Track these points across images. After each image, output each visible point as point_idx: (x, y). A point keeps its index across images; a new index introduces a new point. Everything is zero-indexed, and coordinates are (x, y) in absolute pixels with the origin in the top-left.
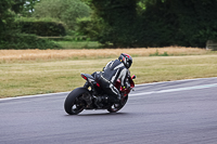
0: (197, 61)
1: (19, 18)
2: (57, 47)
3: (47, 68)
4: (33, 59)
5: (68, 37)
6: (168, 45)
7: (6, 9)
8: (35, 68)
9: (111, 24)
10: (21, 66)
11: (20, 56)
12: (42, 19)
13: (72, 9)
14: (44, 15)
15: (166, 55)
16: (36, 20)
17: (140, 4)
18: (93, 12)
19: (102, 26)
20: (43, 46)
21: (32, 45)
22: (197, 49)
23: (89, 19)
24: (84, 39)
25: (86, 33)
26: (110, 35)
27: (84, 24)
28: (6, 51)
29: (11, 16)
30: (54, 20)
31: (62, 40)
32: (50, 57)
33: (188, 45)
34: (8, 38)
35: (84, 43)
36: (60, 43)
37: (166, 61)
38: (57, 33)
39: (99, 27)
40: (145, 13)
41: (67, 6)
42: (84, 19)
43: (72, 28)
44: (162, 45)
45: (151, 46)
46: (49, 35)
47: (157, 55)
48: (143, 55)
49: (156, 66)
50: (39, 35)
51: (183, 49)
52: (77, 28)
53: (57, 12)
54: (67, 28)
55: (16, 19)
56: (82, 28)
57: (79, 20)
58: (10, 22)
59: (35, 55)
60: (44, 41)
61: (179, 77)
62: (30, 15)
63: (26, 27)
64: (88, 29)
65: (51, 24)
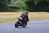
0: (47, 15)
1: (9, 5)
2: (18, 12)
3: (15, 16)
4: (12, 14)
5: (20, 10)
6: (41, 12)
7: (7, 4)
8: (13, 16)
9: (29, 7)
10: (10, 16)
11: (10, 14)
12: (14, 6)
13: (21, 4)
14: (15, 5)
15: (41, 14)
16: (13, 6)
17: (35, 3)
18: (25, 4)
19: (27, 7)
20: (15, 12)
21: (12, 11)
22: (47, 12)
23: (24, 6)
24: (23, 10)
25: (24, 9)
26: (29, 9)
27: (23, 7)
28: (7, 13)
29: (8, 5)
30: (17, 6)
31: (18, 10)
32: (16, 14)
33: (45, 12)
34: (7, 10)
35: (23, 11)
36: (18, 11)
37: (41, 15)
38: (18, 9)
39: (26, 7)
40: (36, 5)
41: (20, 3)
42: (23, 6)
43: (21, 8)
44: (40, 12)
45: (38, 12)
46: (16, 9)
47: (39, 14)
48: (36, 14)
49: (39, 16)
50: (14, 9)
51: (44, 13)
52: (22, 8)
53: (17, 4)
54: (20, 8)
55: (9, 6)
56: (23, 8)
57: (22, 6)
58: (7, 6)
59: (13, 13)
60: (15, 10)
61: (43, 19)
62: (12, 5)
63: (11, 7)
64: (24, 8)
65: (16, 7)
